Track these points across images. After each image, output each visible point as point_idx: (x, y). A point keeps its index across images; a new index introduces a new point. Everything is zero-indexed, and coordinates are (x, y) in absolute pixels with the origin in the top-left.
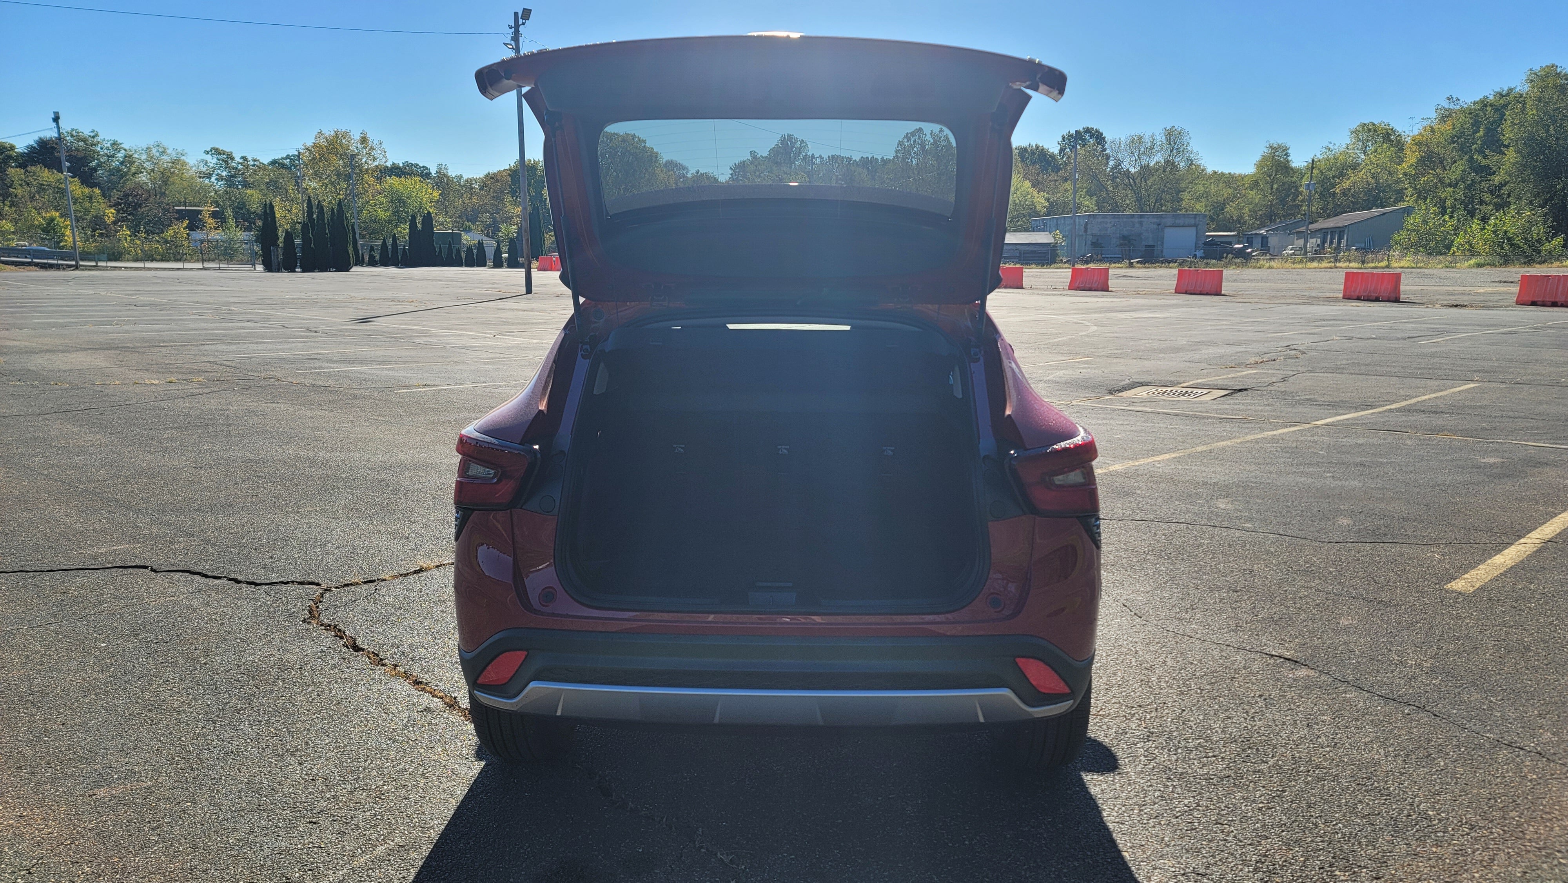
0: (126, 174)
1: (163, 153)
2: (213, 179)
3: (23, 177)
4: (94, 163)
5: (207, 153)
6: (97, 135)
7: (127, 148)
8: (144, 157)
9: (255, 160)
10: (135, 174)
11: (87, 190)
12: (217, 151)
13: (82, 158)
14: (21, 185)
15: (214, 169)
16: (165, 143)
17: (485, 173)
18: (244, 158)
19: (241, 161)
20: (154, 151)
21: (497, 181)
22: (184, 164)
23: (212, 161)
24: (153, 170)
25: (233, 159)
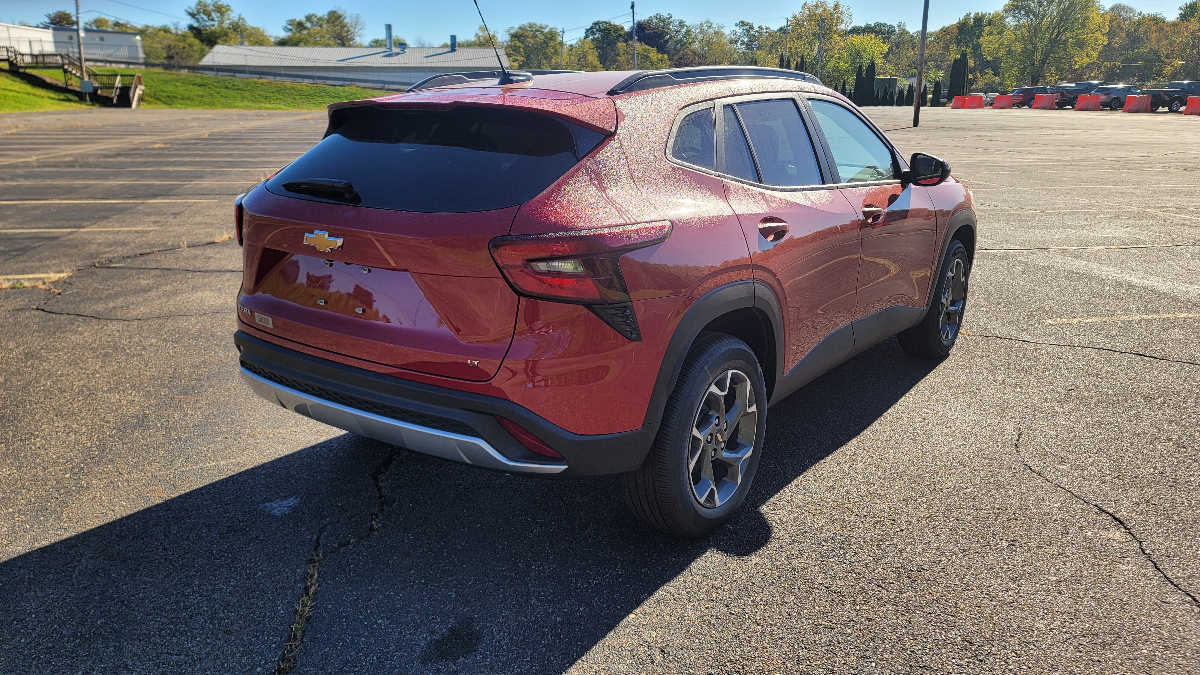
0: (685, 43)
1: (710, 27)
2: (739, 44)
3: (625, 48)
4: (667, 37)
5: (737, 25)
6: (671, 17)
7: (688, 25)
8: (698, 30)
9: (767, 29)
10: (690, 43)
11: (660, 56)
12: (743, 24)
13: (660, 34)
14: (624, 54)
15: (740, 36)
16: (711, 21)
17: (941, 27)
18: (760, 27)
19: (758, 29)
20: (705, 25)
21: (948, 33)
22: (723, 34)
23: (739, 30)
24: (702, 40)
25: (752, 28)
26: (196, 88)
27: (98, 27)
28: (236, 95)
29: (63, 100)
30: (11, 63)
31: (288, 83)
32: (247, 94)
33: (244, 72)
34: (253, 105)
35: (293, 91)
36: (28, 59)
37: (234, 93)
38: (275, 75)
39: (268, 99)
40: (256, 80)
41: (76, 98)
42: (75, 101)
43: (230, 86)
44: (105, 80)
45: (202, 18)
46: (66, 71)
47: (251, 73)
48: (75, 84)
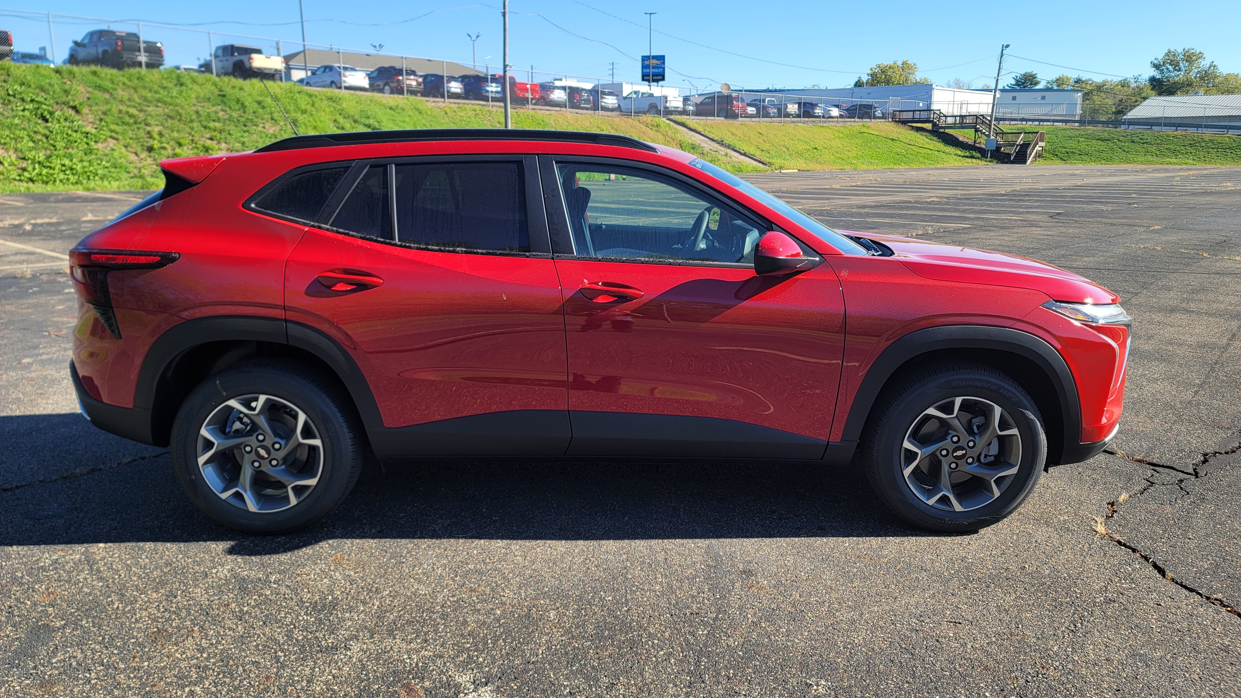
26: (1100, 142)
27: (1058, 86)
28: (1140, 150)
29: (967, 157)
30: (934, 125)
31: (1208, 134)
32: (1153, 149)
33: (1159, 125)
34: (1155, 159)
35: (1210, 144)
36: (950, 120)
37: (1138, 147)
38: (1198, 126)
39: (1175, 153)
40: (1170, 133)
41: (979, 155)
42: (978, 158)
43: (1137, 139)
44: (1010, 138)
45: (1167, 69)
46: (977, 131)
47: (1166, 125)
48: (982, 142)
